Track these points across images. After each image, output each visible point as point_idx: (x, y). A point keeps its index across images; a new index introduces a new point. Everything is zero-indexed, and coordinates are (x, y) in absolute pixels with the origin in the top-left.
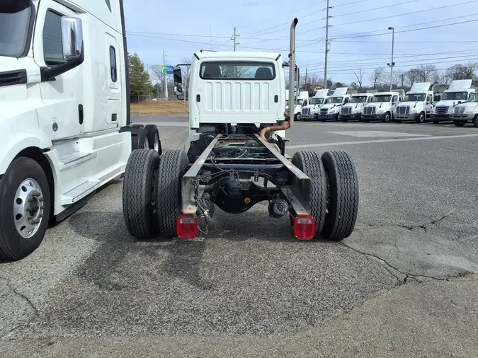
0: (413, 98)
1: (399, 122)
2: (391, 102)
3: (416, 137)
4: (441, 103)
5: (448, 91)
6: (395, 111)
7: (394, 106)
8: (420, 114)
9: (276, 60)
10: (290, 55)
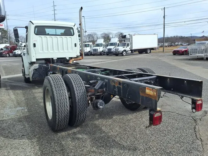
0: (98, 45)
1: (94, 55)
2: (90, 47)
3: (107, 61)
4: (109, 47)
5: (110, 42)
6: (92, 51)
7: (91, 49)
8: (101, 52)
9: (74, 26)
10: (80, 24)
